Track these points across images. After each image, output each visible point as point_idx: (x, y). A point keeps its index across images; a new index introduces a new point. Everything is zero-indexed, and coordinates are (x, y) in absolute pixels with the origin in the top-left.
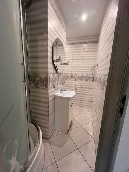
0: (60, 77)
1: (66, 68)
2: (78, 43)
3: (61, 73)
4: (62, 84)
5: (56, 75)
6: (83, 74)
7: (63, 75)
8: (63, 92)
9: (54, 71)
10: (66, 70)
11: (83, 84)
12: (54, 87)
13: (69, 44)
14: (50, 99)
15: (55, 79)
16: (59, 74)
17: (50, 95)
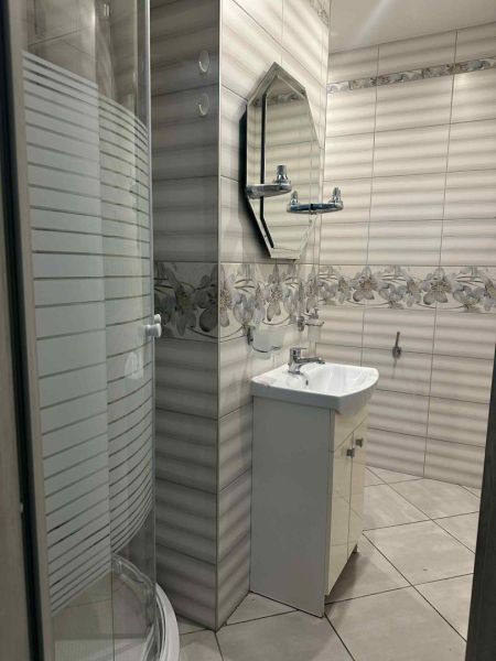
0: (283, 284)
1: (325, 231)
2: (410, 75)
3: (290, 262)
4: (301, 325)
5: (261, 274)
6: (440, 267)
7: (306, 272)
8: (302, 370)
9: (253, 249)
10: (325, 245)
11: (440, 333)
12: (250, 340)
13: (352, 85)
14: (226, 401)
15: (258, 291)
16: (283, 269)
17: (225, 377)
